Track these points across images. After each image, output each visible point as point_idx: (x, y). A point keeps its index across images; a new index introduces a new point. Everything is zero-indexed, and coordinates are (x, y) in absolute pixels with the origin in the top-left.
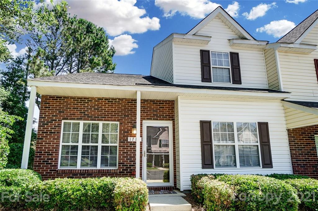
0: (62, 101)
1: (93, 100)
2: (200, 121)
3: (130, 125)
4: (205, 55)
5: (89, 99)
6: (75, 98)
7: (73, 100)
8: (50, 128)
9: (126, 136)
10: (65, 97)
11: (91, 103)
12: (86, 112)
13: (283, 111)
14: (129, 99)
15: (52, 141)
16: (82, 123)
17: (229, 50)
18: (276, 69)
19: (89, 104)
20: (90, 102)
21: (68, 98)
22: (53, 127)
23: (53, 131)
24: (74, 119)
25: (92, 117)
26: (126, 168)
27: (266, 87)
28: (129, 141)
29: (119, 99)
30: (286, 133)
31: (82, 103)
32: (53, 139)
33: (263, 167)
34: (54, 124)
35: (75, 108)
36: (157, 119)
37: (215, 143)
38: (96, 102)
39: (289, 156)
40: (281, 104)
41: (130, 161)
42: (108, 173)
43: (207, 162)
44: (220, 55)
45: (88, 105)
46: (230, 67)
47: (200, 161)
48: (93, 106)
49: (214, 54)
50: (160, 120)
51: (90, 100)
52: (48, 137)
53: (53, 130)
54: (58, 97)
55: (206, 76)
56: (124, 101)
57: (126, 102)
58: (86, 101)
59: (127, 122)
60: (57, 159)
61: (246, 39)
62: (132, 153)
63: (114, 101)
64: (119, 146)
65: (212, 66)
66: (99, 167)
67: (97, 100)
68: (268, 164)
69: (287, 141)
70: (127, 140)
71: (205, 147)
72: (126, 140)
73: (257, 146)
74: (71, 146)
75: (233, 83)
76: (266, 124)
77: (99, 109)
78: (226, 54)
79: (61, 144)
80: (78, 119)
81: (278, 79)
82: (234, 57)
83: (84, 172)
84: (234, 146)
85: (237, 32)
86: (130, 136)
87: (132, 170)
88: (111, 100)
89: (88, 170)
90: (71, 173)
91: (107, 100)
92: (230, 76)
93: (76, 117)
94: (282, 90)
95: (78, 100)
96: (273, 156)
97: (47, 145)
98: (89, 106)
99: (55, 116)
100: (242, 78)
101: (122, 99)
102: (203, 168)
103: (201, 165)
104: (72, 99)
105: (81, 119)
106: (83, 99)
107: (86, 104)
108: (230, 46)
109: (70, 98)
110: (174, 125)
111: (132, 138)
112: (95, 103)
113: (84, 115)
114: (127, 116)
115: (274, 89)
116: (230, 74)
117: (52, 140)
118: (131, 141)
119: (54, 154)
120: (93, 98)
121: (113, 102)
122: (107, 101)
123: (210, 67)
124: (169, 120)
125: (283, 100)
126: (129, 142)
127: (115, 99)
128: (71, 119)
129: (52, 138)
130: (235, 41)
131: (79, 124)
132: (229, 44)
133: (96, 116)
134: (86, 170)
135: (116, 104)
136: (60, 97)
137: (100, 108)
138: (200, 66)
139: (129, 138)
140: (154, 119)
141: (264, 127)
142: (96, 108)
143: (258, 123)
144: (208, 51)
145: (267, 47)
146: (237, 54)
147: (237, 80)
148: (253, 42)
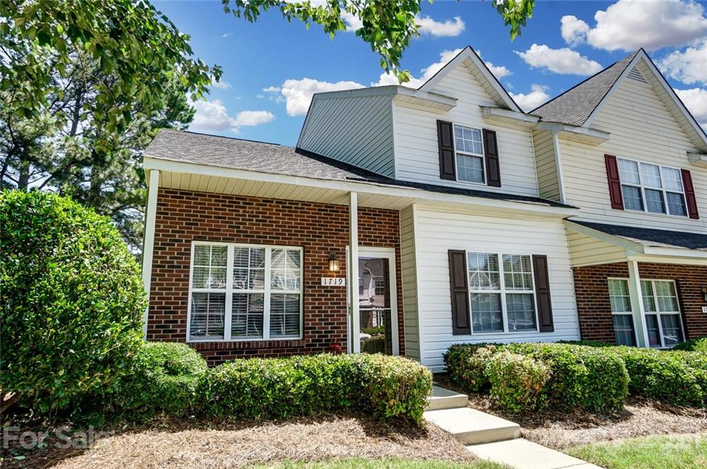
0: (193, 201)
1: (254, 203)
2: (449, 250)
3: (323, 254)
4: (444, 130)
5: (246, 200)
6: (219, 197)
7: (215, 201)
8: (168, 256)
9: (317, 275)
10: (198, 194)
11: (249, 208)
12: (241, 226)
13: (565, 238)
14: (319, 205)
15: (173, 285)
16: (231, 247)
17: (480, 124)
18: (556, 166)
19: (247, 210)
20: (248, 206)
21: (205, 196)
22: (176, 255)
23: (175, 264)
24: (218, 240)
25: (253, 237)
26: (319, 337)
27: (535, 194)
28: (323, 284)
29: (304, 203)
30: (570, 274)
31: (232, 206)
32: (176, 280)
33: (541, 331)
34: (176, 249)
35: (220, 218)
36: (370, 245)
37: (471, 290)
38: (261, 207)
39: (575, 312)
40: (563, 226)
41: (325, 324)
42: (287, 345)
43: (461, 325)
44: (468, 131)
45: (244, 212)
46: (483, 156)
47: (450, 322)
48: (255, 214)
49: (459, 130)
50: (377, 245)
51: (248, 201)
52: (166, 276)
53: (175, 261)
54: (183, 193)
55: (447, 170)
56: (312, 207)
57: (315, 210)
58: (241, 204)
59: (319, 248)
60: (184, 322)
61: (510, 109)
62: (329, 308)
63: (293, 206)
64: (304, 295)
65: (456, 151)
66: (267, 336)
67: (261, 202)
68: (547, 326)
69: (572, 287)
70: (320, 283)
71: (458, 296)
72: (317, 283)
73: (532, 295)
74: (211, 294)
75: (489, 185)
76: (544, 258)
77: (266, 221)
78: (477, 132)
79: (191, 290)
80: (225, 240)
81: (557, 183)
82: (490, 138)
83: (242, 347)
84: (499, 295)
85: (494, 94)
86: (325, 276)
87: (329, 340)
88: (287, 205)
89: (249, 343)
90: (216, 349)
91: (281, 203)
92: (483, 172)
93: (222, 235)
94: (565, 203)
95: (225, 202)
96: (554, 312)
97: (164, 292)
98: (247, 214)
99: (178, 232)
100: (502, 176)
101: (308, 204)
102: (455, 333)
103: (450, 330)
104: (213, 199)
105: (230, 240)
106: (234, 200)
107: (241, 210)
108: (483, 117)
109: (209, 196)
110: (398, 256)
111: (328, 279)
112: (258, 209)
113: (237, 231)
114: (318, 237)
115: (550, 198)
116: (482, 167)
117: (174, 281)
118: (328, 284)
119: (180, 311)
120: (253, 199)
121: (291, 208)
122: (281, 206)
123: (452, 152)
124: (391, 246)
125: (566, 219)
126: (324, 287)
127: (296, 203)
128: (211, 240)
129: (174, 279)
130: (493, 112)
131: (225, 249)
132: (480, 114)
133: (261, 234)
134: (244, 343)
135: (297, 212)
136: (188, 193)
137: (268, 220)
138: (437, 149)
139: (323, 279)
141: (540, 262)
142: (260, 218)
143: (533, 256)
144: (450, 124)
145: (539, 127)
146: (494, 133)
147: (495, 180)
148: (520, 116)
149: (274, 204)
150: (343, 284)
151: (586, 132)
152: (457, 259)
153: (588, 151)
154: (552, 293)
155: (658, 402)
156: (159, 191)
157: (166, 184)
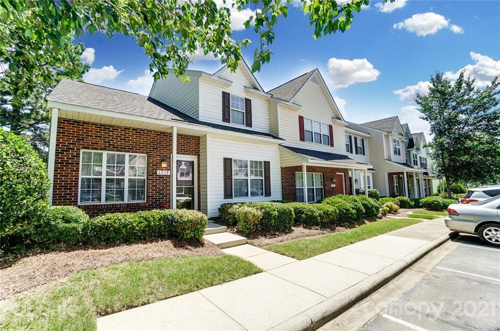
0: (81, 127)
1: (119, 129)
2: (224, 158)
3: (158, 158)
4: (226, 97)
5: (114, 127)
6: (98, 125)
7: (95, 127)
8: (66, 158)
9: (155, 169)
10: (84, 123)
11: (116, 132)
12: (111, 142)
13: (279, 153)
14: (157, 132)
15: (69, 173)
16: (105, 154)
17: (244, 96)
18: (277, 119)
19: (115, 133)
20: (115, 131)
21: (89, 124)
22: (70, 157)
23: (70, 162)
24: (97, 149)
25: (118, 148)
26: (155, 201)
27: (267, 132)
28: (158, 174)
29: (148, 131)
30: (280, 170)
31: (106, 131)
32: (71, 171)
33: (265, 196)
34: (71, 154)
35: (98, 137)
36: (184, 154)
37: (234, 177)
38: (123, 132)
39: (281, 188)
40: (278, 148)
41: (159, 194)
42: (137, 206)
43: (228, 194)
44: (238, 98)
45: (113, 134)
46: (244, 111)
47: (223, 193)
48: (119, 135)
49: (233, 98)
50: (187, 154)
51: (115, 128)
52: (64, 169)
53: (70, 160)
54: (75, 121)
55: (226, 118)
56: (153, 133)
57: (154, 134)
58: (111, 130)
59: (156, 155)
60: (76, 194)
61: (258, 90)
62: (161, 186)
63: (142, 132)
64: (147, 180)
65: (231, 108)
66: (126, 201)
67: (123, 129)
68: (268, 193)
69: (280, 176)
70: (156, 173)
71: (227, 180)
72: (155, 173)
73: (262, 180)
74: (93, 179)
75: (246, 126)
76: (269, 162)
77: (126, 140)
78: (242, 99)
79: (81, 176)
80: (101, 149)
81: (277, 127)
82: (248, 102)
83: (111, 207)
84: (247, 180)
85: (251, 81)
86: (159, 170)
87: (161, 202)
88: (139, 131)
89: (115, 205)
90: (96, 208)
91: (135, 130)
92: (244, 119)
93: (99, 146)
94: (280, 137)
95: (101, 128)
96: (271, 188)
97: (63, 178)
98: (115, 136)
99: (71, 144)
100: (253, 122)
101: (151, 131)
102: (225, 198)
103: (223, 196)
104: (94, 126)
105: (105, 149)
106: (107, 127)
107: (111, 133)
108: (245, 92)
109: (92, 124)
110: (199, 160)
111: (161, 171)
112: (121, 132)
113: (109, 145)
114: (156, 149)
115: (273, 135)
116: (244, 117)
117: (69, 172)
118: (160, 174)
119: (73, 188)
120: (119, 127)
121: (141, 133)
122: (135, 131)
123: (229, 108)
124: (195, 155)
125: (280, 145)
127: (144, 130)
128: (93, 149)
129: (70, 170)
130: (250, 90)
131: (102, 153)
132: (244, 90)
133: (123, 147)
134: (113, 205)
135: (144, 135)
136: (78, 122)
137: (127, 139)
138: (221, 107)
139: (158, 171)
140: (182, 154)
141: (267, 164)
142: (123, 138)
143: (264, 161)
144: (229, 94)
145: (272, 99)
146: (250, 100)
147: (249, 124)
148: (262, 93)
149: (131, 130)
150: (169, 174)
151: (291, 104)
152: (228, 162)
153: (291, 113)
154: (271, 179)
155: (305, 225)
156: (58, 120)
157: (64, 116)
